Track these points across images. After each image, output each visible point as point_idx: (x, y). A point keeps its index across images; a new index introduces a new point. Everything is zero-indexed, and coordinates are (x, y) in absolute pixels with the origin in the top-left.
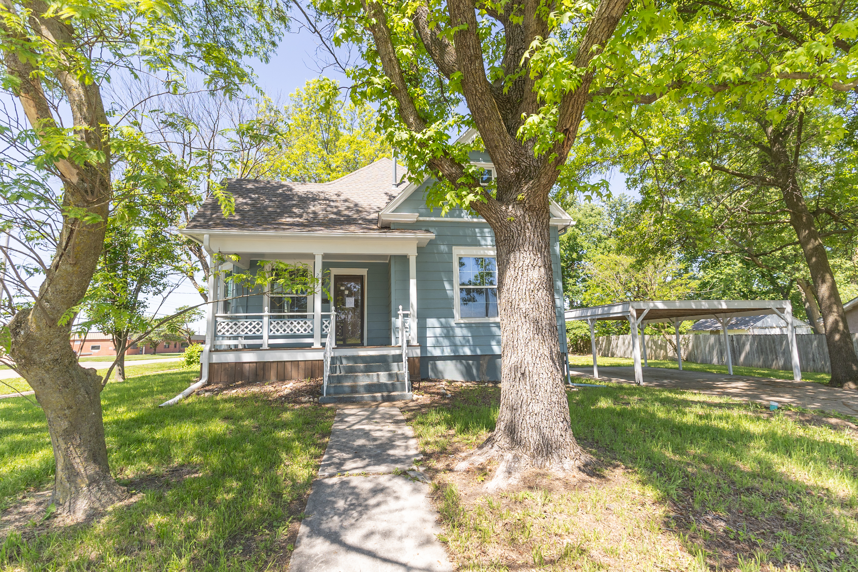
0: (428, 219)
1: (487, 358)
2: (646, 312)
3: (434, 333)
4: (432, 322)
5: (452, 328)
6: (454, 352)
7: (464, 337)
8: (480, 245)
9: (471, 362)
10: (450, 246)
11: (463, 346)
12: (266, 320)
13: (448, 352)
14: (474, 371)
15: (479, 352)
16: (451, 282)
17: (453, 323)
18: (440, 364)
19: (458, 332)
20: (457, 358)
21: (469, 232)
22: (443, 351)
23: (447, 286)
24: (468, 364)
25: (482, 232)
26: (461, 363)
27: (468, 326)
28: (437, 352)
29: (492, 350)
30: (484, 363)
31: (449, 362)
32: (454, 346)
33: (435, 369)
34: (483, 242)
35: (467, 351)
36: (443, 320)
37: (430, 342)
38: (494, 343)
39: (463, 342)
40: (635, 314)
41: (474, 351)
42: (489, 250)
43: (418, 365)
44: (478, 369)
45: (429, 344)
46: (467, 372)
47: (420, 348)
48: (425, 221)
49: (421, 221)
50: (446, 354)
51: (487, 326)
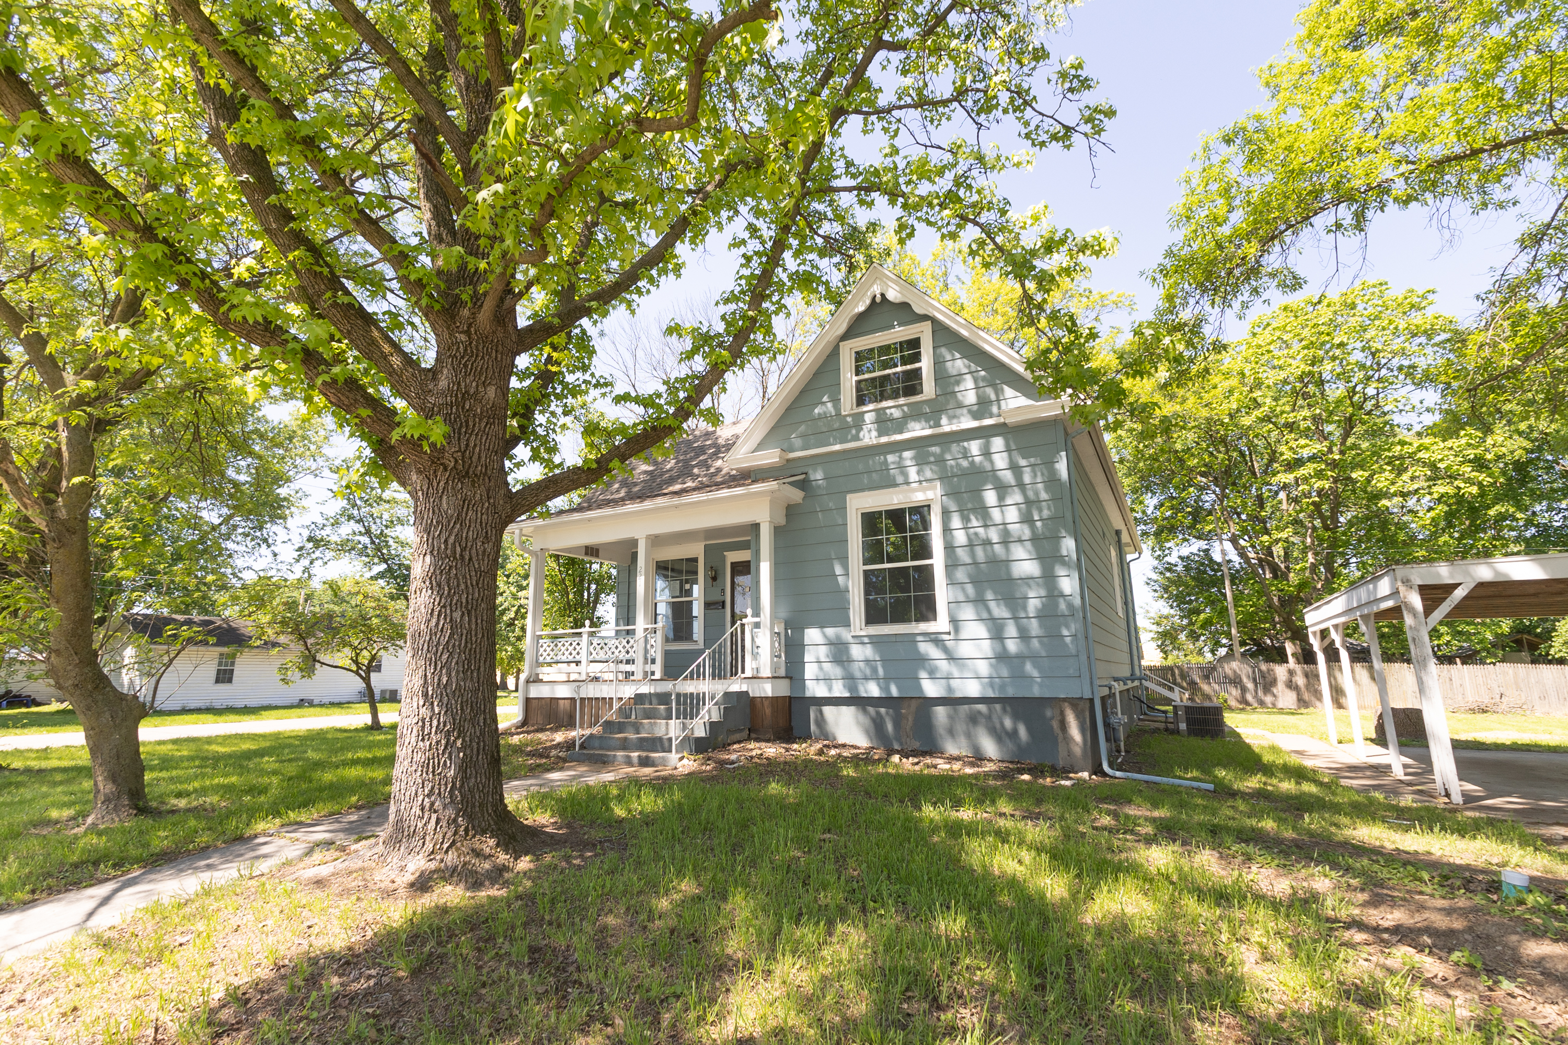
0: (802, 454)
1: (914, 704)
3: (817, 655)
4: (813, 635)
5: (846, 645)
6: (850, 691)
7: (867, 661)
8: (895, 485)
9: (883, 710)
10: (843, 493)
11: (866, 679)
12: (585, 637)
13: (839, 690)
14: (890, 727)
15: (895, 692)
16: (844, 560)
17: (848, 636)
18: (828, 711)
19: (858, 652)
20: (855, 701)
21: (876, 463)
22: (830, 688)
23: (838, 570)
24: (878, 713)
25: (899, 459)
26: (865, 711)
27: (876, 641)
28: (816, 689)
29: (919, 688)
30: (907, 712)
31: (844, 709)
32: (850, 680)
33: (821, 721)
34: (900, 478)
35: (873, 690)
36: (830, 631)
37: (810, 671)
38: (923, 674)
39: (868, 672)
41: (886, 689)
42: (915, 490)
43: (768, 711)
44: (897, 724)
45: (808, 675)
46: (877, 729)
47: (787, 681)
48: (799, 458)
49: (794, 460)
50: (836, 694)
51: (911, 639)
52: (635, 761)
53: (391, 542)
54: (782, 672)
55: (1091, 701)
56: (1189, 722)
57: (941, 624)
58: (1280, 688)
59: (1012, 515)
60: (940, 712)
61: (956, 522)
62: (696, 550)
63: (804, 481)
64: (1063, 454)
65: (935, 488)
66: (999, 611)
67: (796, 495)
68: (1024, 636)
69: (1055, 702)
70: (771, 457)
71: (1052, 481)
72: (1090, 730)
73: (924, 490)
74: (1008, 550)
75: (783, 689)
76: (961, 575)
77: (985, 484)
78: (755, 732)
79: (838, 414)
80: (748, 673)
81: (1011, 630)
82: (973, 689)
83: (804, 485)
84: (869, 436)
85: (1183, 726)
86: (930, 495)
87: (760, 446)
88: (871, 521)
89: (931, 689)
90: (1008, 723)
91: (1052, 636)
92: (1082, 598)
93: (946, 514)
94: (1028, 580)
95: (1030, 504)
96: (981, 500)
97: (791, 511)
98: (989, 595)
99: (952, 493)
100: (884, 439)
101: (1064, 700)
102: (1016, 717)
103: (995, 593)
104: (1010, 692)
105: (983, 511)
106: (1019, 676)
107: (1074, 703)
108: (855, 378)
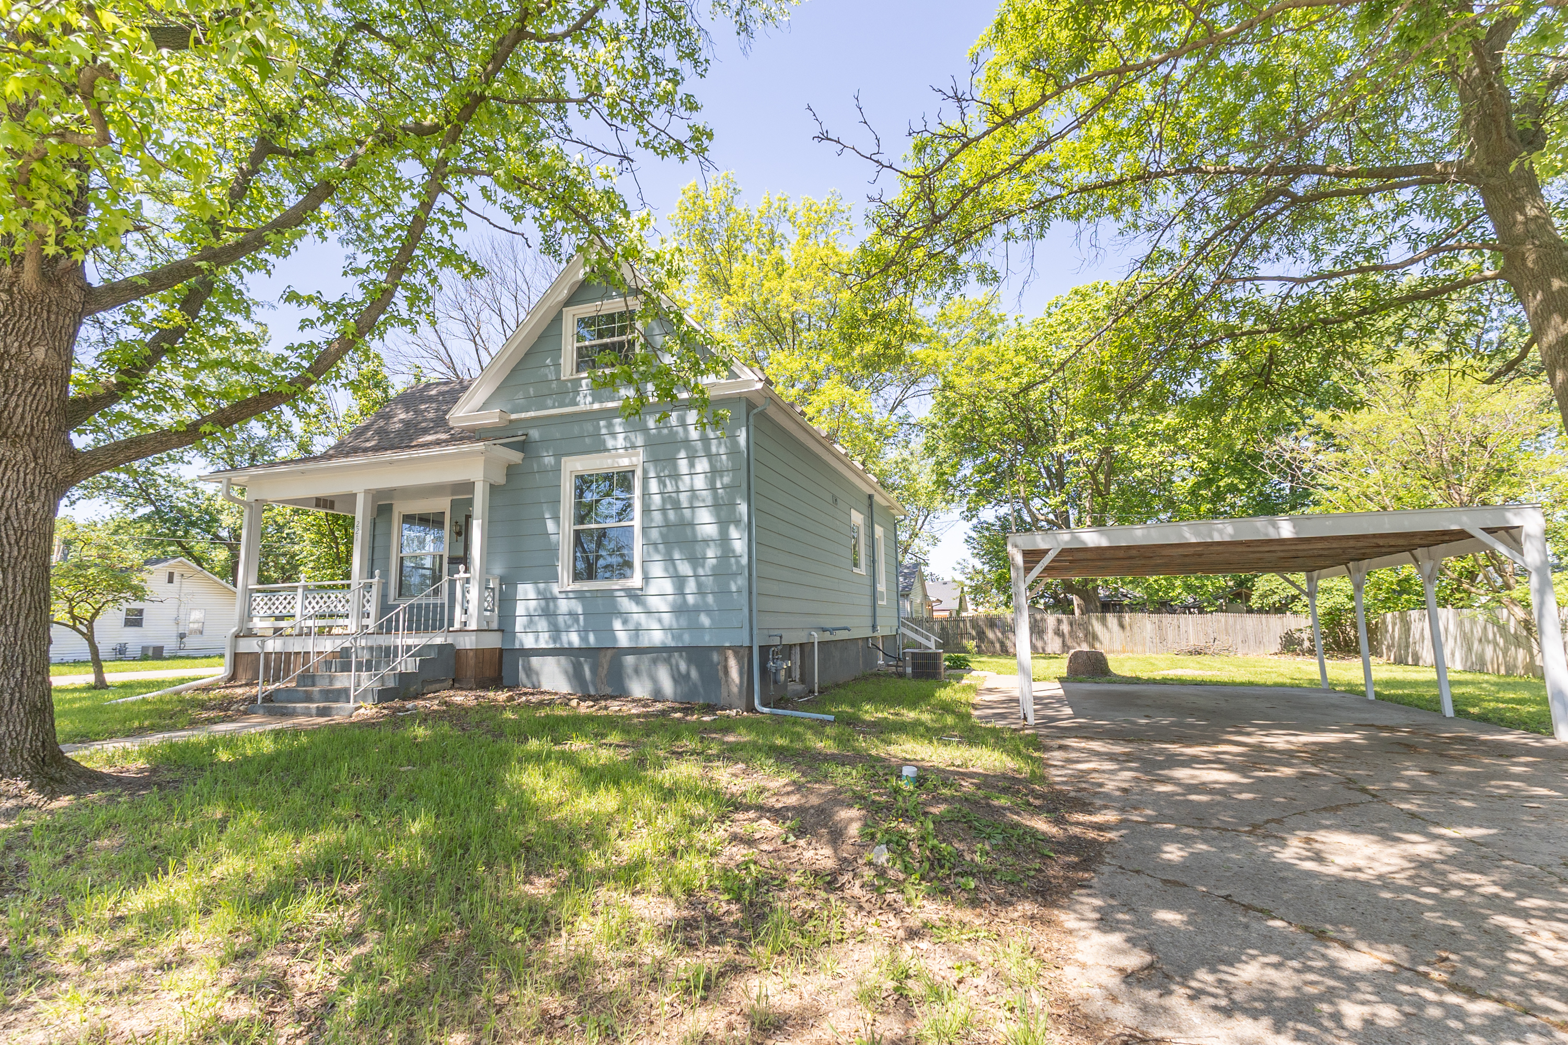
0: (523, 415)
1: (609, 653)
2: (1051, 556)
3: (527, 609)
4: (524, 590)
5: (555, 599)
6: (555, 643)
7: (571, 614)
8: (608, 450)
9: (581, 658)
10: (558, 456)
11: (569, 631)
12: (300, 591)
13: (544, 642)
14: (588, 674)
15: (592, 643)
16: (556, 518)
17: (555, 589)
18: (535, 661)
19: (564, 605)
20: (559, 651)
21: (589, 427)
22: (537, 640)
23: (551, 526)
24: (577, 661)
25: (610, 426)
26: (567, 660)
27: (580, 596)
28: (529, 642)
29: (615, 639)
30: (605, 660)
31: (549, 659)
32: (556, 631)
33: (529, 671)
34: (610, 443)
35: (574, 639)
36: (542, 586)
37: (520, 623)
38: (618, 627)
39: (570, 624)
40: (1019, 559)
41: (584, 639)
42: (621, 456)
43: (472, 662)
44: (594, 671)
45: (518, 628)
46: (576, 676)
47: (499, 634)
48: (521, 420)
49: (516, 421)
50: (542, 645)
51: (609, 595)
52: (314, 711)
53: (160, 481)
54: (495, 625)
55: (751, 648)
56: (914, 666)
57: (636, 581)
58: (1050, 635)
59: (700, 482)
60: (630, 660)
61: (654, 486)
62: (443, 504)
63: (524, 442)
64: (744, 429)
65: (638, 455)
66: (685, 568)
67: (516, 457)
68: (701, 592)
69: (721, 649)
70: (492, 417)
71: (733, 452)
72: (748, 674)
73: (630, 456)
74: (693, 513)
75: (493, 641)
76: (655, 534)
77: (679, 451)
78: (457, 683)
79: (558, 379)
80: (457, 626)
81: (691, 586)
82: (657, 637)
83: (523, 446)
84: (585, 403)
85: (909, 670)
86: (634, 460)
87: (485, 406)
88: (583, 483)
89: (623, 639)
90: (683, 666)
91: (722, 593)
92: (750, 557)
93: (645, 479)
94: (706, 541)
95: (714, 473)
96: (675, 467)
97: (511, 471)
98: (677, 556)
99: (654, 459)
100: (596, 406)
101: (729, 648)
102: (689, 661)
103: (681, 552)
104: (687, 640)
105: (676, 476)
106: (696, 627)
107: (736, 650)
108: (576, 345)
